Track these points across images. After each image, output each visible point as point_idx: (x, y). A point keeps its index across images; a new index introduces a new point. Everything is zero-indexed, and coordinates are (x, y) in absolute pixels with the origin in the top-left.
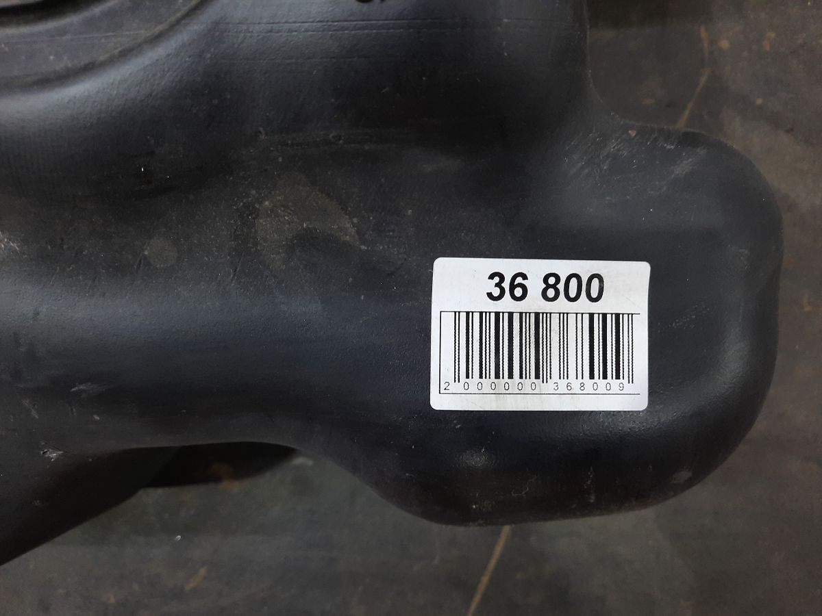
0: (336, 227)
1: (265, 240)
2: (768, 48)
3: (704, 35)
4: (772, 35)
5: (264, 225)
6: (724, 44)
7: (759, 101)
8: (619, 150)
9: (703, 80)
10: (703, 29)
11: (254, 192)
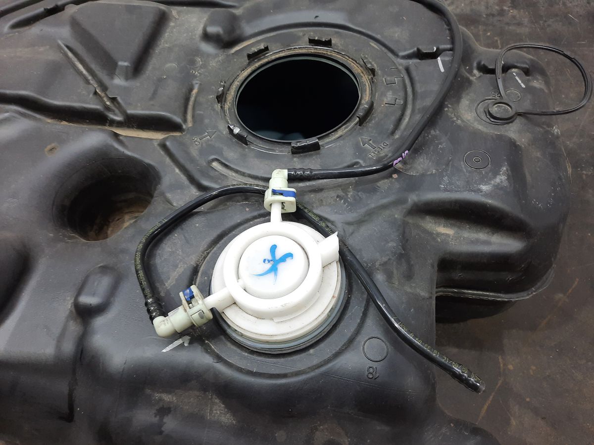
0: (342, 440)
1: (317, 439)
2: (532, 373)
3: (500, 360)
4: (534, 368)
5: (318, 435)
6: (511, 367)
7: (528, 400)
8: (446, 432)
9: (500, 382)
10: (500, 358)
11: (319, 422)
